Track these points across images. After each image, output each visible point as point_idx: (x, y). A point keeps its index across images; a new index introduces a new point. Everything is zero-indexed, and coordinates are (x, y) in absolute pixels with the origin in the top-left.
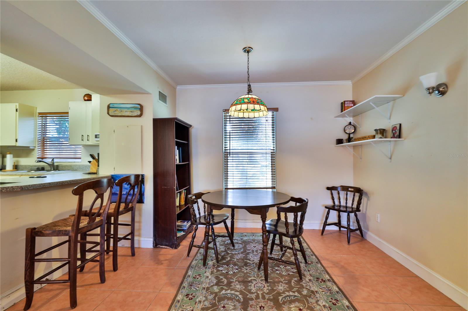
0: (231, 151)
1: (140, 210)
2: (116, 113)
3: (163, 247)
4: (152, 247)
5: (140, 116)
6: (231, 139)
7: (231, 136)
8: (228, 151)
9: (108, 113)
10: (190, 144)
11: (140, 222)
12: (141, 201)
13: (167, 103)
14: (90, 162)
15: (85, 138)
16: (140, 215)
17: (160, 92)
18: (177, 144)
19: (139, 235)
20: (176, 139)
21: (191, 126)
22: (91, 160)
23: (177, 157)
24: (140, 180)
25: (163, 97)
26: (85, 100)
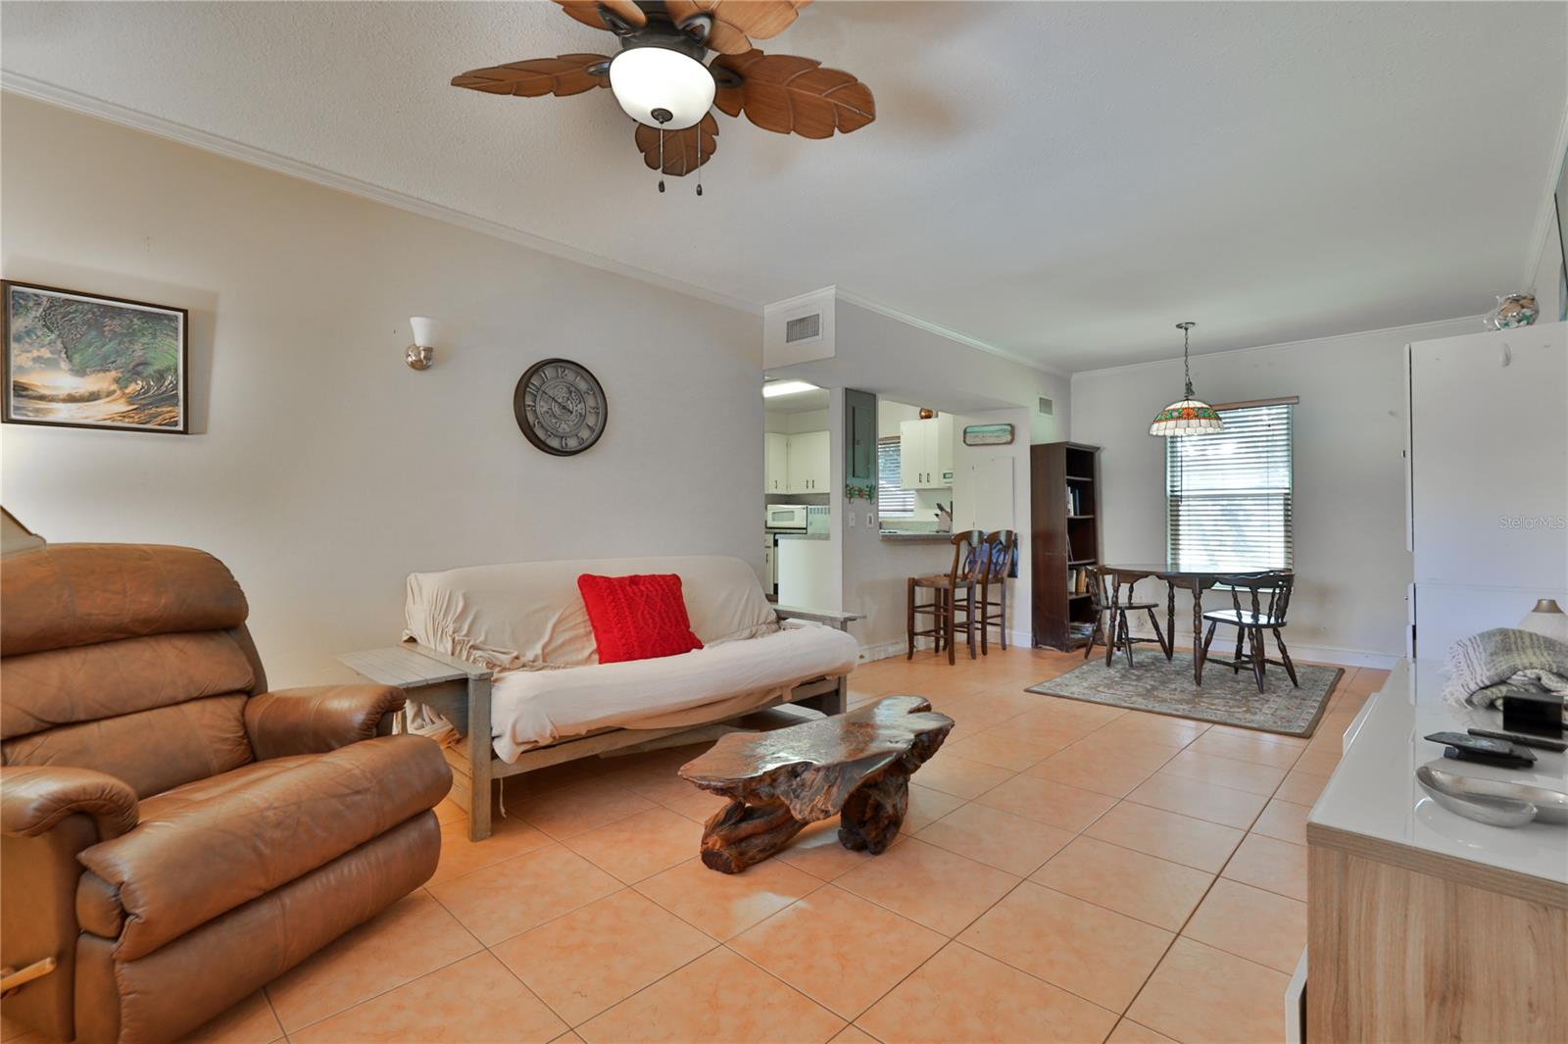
0: (1184, 494)
1: (1012, 589)
2: (977, 439)
3: (1048, 647)
4: (1030, 646)
5: (1011, 442)
6: (1184, 469)
7: (1184, 464)
8: (1179, 494)
9: (965, 441)
10: (1097, 485)
11: (1011, 607)
12: (1013, 574)
13: (1054, 413)
14: (937, 515)
15: (924, 478)
16: (1012, 596)
17: (1041, 399)
18: (1070, 483)
19: (1011, 628)
20: (1068, 475)
21: (1098, 448)
22: (939, 512)
23: (1071, 506)
24: (1012, 541)
25: (1045, 405)
26: (922, 418)
